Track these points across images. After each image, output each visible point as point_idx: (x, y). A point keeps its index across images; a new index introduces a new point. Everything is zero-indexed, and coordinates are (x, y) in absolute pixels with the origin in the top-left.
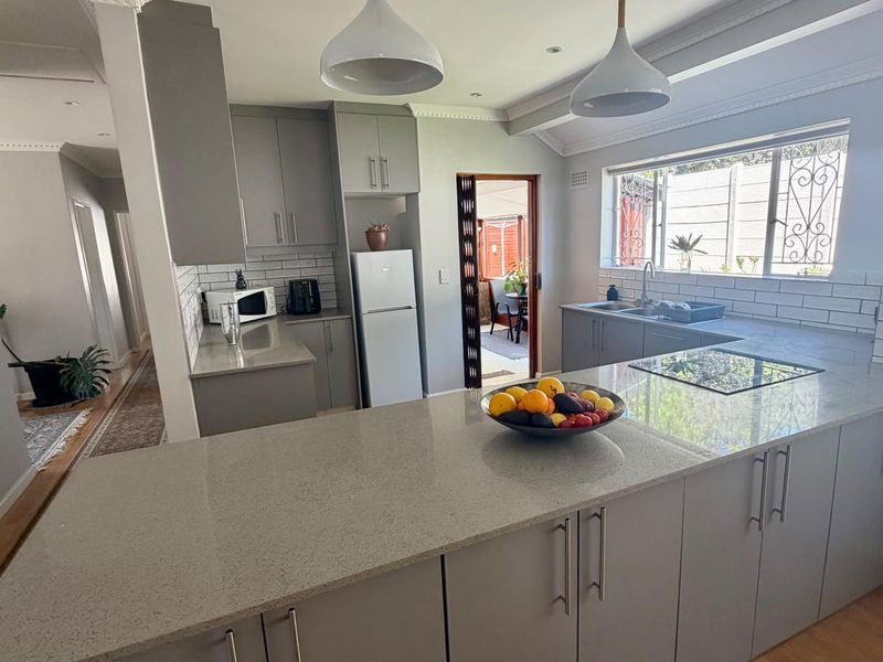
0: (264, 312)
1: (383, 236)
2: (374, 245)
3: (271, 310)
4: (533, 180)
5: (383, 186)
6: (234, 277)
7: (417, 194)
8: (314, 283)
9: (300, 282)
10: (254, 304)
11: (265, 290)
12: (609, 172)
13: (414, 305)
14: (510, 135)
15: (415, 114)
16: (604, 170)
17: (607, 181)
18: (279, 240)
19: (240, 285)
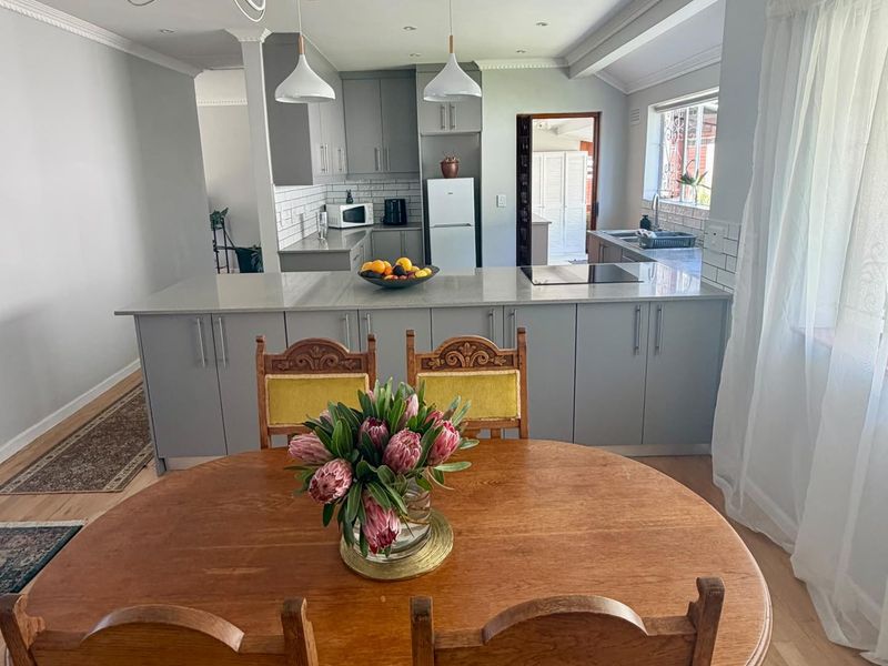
0: (364, 221)
1: (453, 166)
2: (446, 174)
3: (369, 220)
4: (597, 116)
5: (452, 127)
6: (345, 195)
7: (480, 133)
8: (403, 201)
9: (391, 200)
10: (357, 215)
11: (365, 205)
12: (656, 109)
13: (473, 223)
14: (569, 78)
15: (481, 68)
16: (650, 108)
17: (653, 119)
18: (377, 169)
19: (349, 201)
